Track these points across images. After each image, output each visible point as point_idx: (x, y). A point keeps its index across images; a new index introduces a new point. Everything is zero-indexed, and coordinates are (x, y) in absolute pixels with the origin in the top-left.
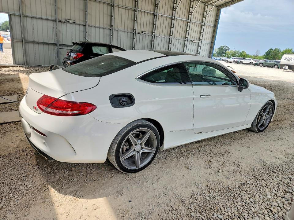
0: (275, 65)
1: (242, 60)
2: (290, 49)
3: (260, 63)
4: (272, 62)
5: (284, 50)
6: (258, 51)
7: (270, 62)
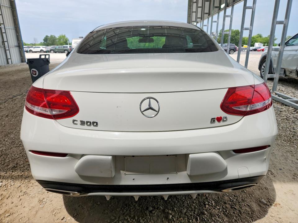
0: (65, 50)
1: (30, 49)
2: (63, 35)
3: (51, 50)
4: (61, 47)
5: (59, 36)
6: (35, 39)
7: (59, 47)
